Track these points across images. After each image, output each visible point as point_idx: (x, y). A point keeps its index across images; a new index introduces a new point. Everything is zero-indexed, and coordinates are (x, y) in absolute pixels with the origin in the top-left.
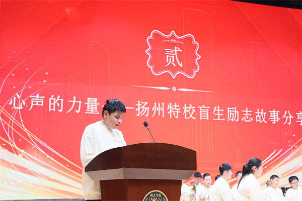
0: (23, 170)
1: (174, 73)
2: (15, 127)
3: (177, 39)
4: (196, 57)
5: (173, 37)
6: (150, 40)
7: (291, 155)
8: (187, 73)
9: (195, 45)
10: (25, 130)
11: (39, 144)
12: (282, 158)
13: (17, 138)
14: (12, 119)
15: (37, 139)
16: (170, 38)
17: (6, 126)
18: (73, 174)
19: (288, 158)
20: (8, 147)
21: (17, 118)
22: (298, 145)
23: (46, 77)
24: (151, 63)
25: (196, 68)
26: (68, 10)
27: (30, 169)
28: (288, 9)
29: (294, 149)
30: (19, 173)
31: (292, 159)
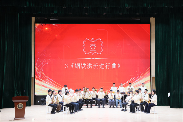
0: (44, 86)
1: (93, 53)
2: (41, 74)
3: (94, 41)
4: (101, 46)
5: (93, 40)
6: (84, 42)
7: (138, 79)
8: (98, 52)
9: (101, 42)
10: (44, 74)
11: (48, 78)
12: (135, 81)
13: (42, 77)
14: (40, 71)
15: (47, 77)
16: (92, 41)
17: (39, 74)
18: (59, 87)
19: (137, 80)
20: (39, 80)
21: (42, 71)
22: (141, 76)
23: (50, 58)
24: (84, 50)
25: (101, 50)
26: (56, 36)
27: (46, 86)
28: (140, 25)
29: (140, 77)
30: (43, 87)
31: (138, 81)
